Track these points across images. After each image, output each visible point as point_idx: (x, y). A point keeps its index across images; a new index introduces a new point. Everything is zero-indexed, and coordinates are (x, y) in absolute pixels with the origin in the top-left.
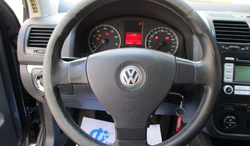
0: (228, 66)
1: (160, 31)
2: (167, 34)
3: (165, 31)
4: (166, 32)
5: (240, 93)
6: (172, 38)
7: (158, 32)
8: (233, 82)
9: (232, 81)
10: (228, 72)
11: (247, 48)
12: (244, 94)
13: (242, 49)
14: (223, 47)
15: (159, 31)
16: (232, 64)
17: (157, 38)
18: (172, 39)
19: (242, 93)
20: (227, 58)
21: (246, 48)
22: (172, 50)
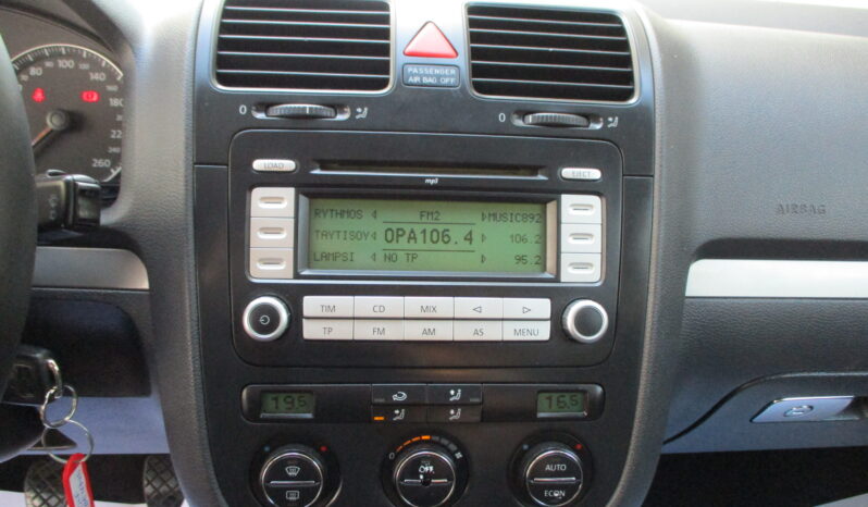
0: (265, 199)
1: (56, 64)
2: (89, 77)
3: (77, 66)
4: (85, 66)
5: (330, 330)
6: (114, 95)
7: (46, 70)
8: (297, 276)
9: (291, 275)
10: (266, 230)
11: (362, 113)
12: (348, 337)
13: (340, 117)
14: (243, 110)
15: (49, 64)
16: (289, 193)
17: (39, 95)
18: (115, 102)
19: (341, 332)
20: (259, 164)
21: (354, 113)
22: (115, 150)
